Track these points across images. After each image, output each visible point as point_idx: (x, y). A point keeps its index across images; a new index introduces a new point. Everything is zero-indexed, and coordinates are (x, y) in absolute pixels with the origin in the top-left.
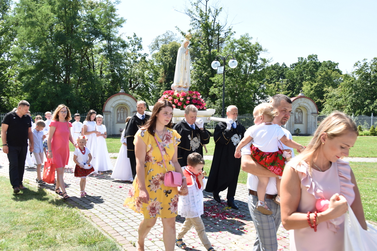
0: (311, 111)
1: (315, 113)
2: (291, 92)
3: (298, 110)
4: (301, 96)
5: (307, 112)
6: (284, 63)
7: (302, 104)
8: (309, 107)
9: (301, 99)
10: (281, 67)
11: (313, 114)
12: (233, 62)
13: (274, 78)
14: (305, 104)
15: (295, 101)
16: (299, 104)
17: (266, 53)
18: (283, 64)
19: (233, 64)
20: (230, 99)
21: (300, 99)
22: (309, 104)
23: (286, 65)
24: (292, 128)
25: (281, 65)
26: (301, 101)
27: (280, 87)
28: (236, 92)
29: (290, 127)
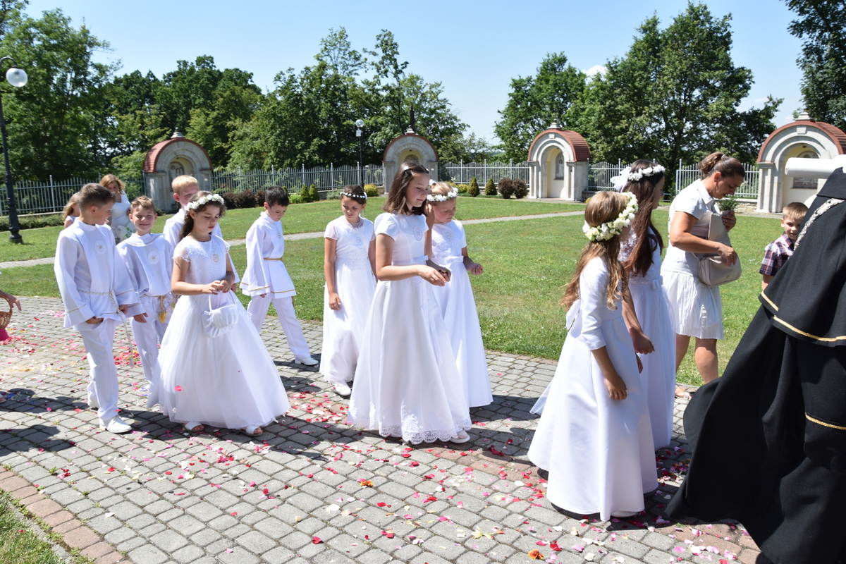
0: (198, 166)
1: (206, 169)
2: (168, 130)
3: (175, 165)
4: (177, 138)
5: (192, 167)
6: (150, 72)
7: (181, 153)
8: (194, 159)
9: (178, 145)
10: (144, 81)
11: (203, 172)
12: (17, 73)
13: (132, 104)
14: (187, 154)
15: (168, 147)
16: (175, 153)
17: (106, 51)
18: (149, 74)
19: (17, 77)
20: (32, 150)
21: (176, 143)
22: (193, 153)
23: (154, 77)
24: (166, 200)
25: (144, 75)
26: (178, 147)
27: (146, 120)
28: (45, 133)
29: (163, 198)
